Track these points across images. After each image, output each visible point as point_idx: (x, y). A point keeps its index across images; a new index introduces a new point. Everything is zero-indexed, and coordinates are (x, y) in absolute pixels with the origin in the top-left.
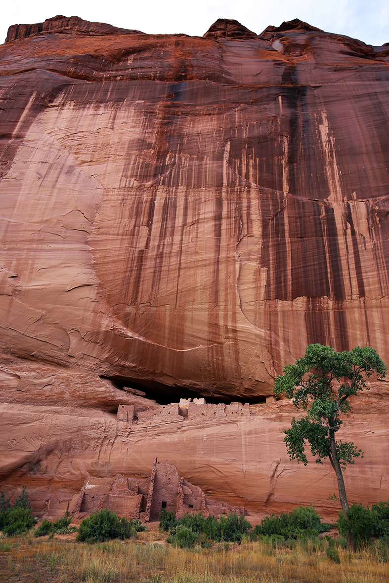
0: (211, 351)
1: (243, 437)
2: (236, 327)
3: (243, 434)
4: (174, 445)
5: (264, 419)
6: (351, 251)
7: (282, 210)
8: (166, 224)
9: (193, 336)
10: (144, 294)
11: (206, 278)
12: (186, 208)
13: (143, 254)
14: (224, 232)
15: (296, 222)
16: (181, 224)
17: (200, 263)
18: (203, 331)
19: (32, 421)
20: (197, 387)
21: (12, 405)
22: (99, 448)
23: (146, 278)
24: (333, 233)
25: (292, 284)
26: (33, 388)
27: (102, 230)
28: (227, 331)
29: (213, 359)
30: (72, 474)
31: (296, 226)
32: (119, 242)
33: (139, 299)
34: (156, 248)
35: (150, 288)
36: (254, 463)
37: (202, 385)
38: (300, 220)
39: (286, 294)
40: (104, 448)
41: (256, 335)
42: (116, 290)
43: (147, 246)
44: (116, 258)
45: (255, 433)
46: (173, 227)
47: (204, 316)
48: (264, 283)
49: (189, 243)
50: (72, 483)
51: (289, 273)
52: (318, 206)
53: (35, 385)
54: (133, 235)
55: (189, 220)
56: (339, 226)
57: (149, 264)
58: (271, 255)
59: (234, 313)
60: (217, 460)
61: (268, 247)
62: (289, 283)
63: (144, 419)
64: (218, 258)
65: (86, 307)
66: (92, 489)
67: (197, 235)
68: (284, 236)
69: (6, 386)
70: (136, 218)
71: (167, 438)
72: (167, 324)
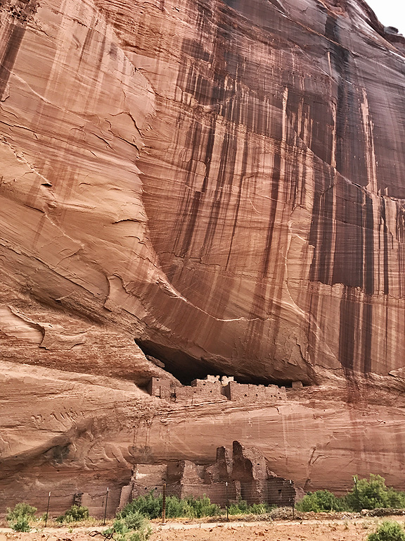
0: (251, 325)
1: (284, 422)
2: (280, 303)
3: (283, 419)
4: (219, 427)
5: (300, 404)
6: (382, 248)
7: (332, 187)
8: (225, 167)
9: (236, 306)
10: (196, 246)
11: (260, 243)
12: (246, 154)
13: (199, 197)
14: (280, 195)
15: (342, 204)
16: (240, 173)
17: (256, 225)
18: (247, 301)
19: (62, 391)
21: (35, 367)
22: (135, 430)
23: (201, 229)
24: (370, 225)
25: (334, 269)
26: (60, 346)
27: (155, 152)
28: (271, 306)
29: (251, 334)
30: (106, 461)
31: (342, 209)
32: (174, 173)
33: (189, 252)
34: (213, 194)
35: (203, 241)
36: (295, 449)
37: (229, 362)
38: (346, 204)
39: (328, 278)
41: (297, 316)
42: (165, 234)
43: (204, 189)
44: (170, 194)
45: (294, 419)
46: (232, 173)
47: (251, 285)
48: (309, 262)
49: (247, 198)
50: (106, 472)
51: (332, 256)
52: (361, 192)
53: (63, 342)
54: (190, 170)
55: (249, 171)
56: (376, 220)
57: (205, 211)
58: (319, 233)
59: (281, 289)
60: (262, 445)
61: (317, 224)
62: (332, 267)
63: (183, 397)
64: (273, 223)
65: (133, 249)
66: (143, 479)
67: (255, 190)
68: (331, 216)
69: (25, 339)
70: (193, 149)
71: (211, 420)
72: (213, 287)
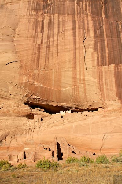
0: (73, 90)
1: (90, 125)
2: (85, 78)
4: (60, 130)
5: (98, 117)
7: (103, 25)
8: (50, 32)
9: (65, 83)
10: (42, 64)
11: (70, 56)
12: (59, 24)
13: (40, 46)
14: (77, 35)
15: (109, 31)
16: (57, 32)
17: (67, 50)
18: (70, 81)
20: (67, 106)
22: (27, 134)
23: (43, 57)
25: (108, 59)
27: (20, 35)
28: (80, 80)
29: (75, 93)
30: (17, 144)
31: (109, 33)
32: (28, 40)
33: (40, 67)
34: (46, 43)
35: (45, 62)
36: (95, 135)
38: (111, 30)
39: (106, 63)
40: (30, 133)
41: (94, 82)
42: (28, 63)
43: (42, 42)
44: (28, 48)
45: (95, 123)
46: (53, 33)
47: (70, 74)
48: (96, 58)
49: (61, 40)
50: (18, 148)
51: (107, 54)
54: (35, 37)
55: (61, 30)
57: (43, 51)
58: (99, 46)
59: (84, 72)
61: (97, 42)
63: (46, 121)
64: (75, 47)
65: (15, 71)
66: (28, 150)
67: (65, 37)
68: (104, 37)
70: (36, 29)
71: (57, 128)
72: (53, 78)
